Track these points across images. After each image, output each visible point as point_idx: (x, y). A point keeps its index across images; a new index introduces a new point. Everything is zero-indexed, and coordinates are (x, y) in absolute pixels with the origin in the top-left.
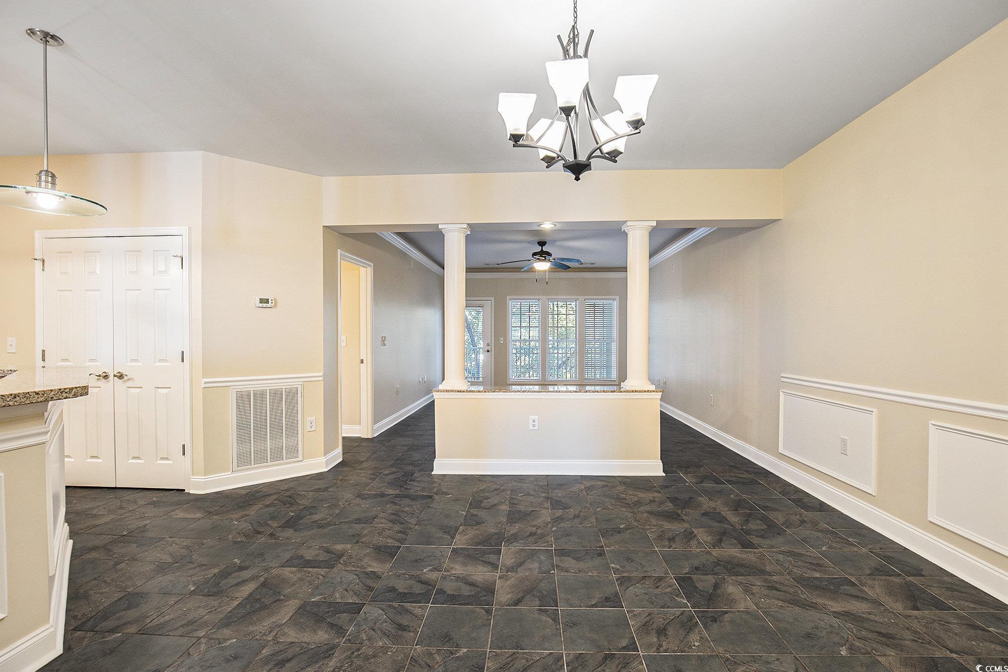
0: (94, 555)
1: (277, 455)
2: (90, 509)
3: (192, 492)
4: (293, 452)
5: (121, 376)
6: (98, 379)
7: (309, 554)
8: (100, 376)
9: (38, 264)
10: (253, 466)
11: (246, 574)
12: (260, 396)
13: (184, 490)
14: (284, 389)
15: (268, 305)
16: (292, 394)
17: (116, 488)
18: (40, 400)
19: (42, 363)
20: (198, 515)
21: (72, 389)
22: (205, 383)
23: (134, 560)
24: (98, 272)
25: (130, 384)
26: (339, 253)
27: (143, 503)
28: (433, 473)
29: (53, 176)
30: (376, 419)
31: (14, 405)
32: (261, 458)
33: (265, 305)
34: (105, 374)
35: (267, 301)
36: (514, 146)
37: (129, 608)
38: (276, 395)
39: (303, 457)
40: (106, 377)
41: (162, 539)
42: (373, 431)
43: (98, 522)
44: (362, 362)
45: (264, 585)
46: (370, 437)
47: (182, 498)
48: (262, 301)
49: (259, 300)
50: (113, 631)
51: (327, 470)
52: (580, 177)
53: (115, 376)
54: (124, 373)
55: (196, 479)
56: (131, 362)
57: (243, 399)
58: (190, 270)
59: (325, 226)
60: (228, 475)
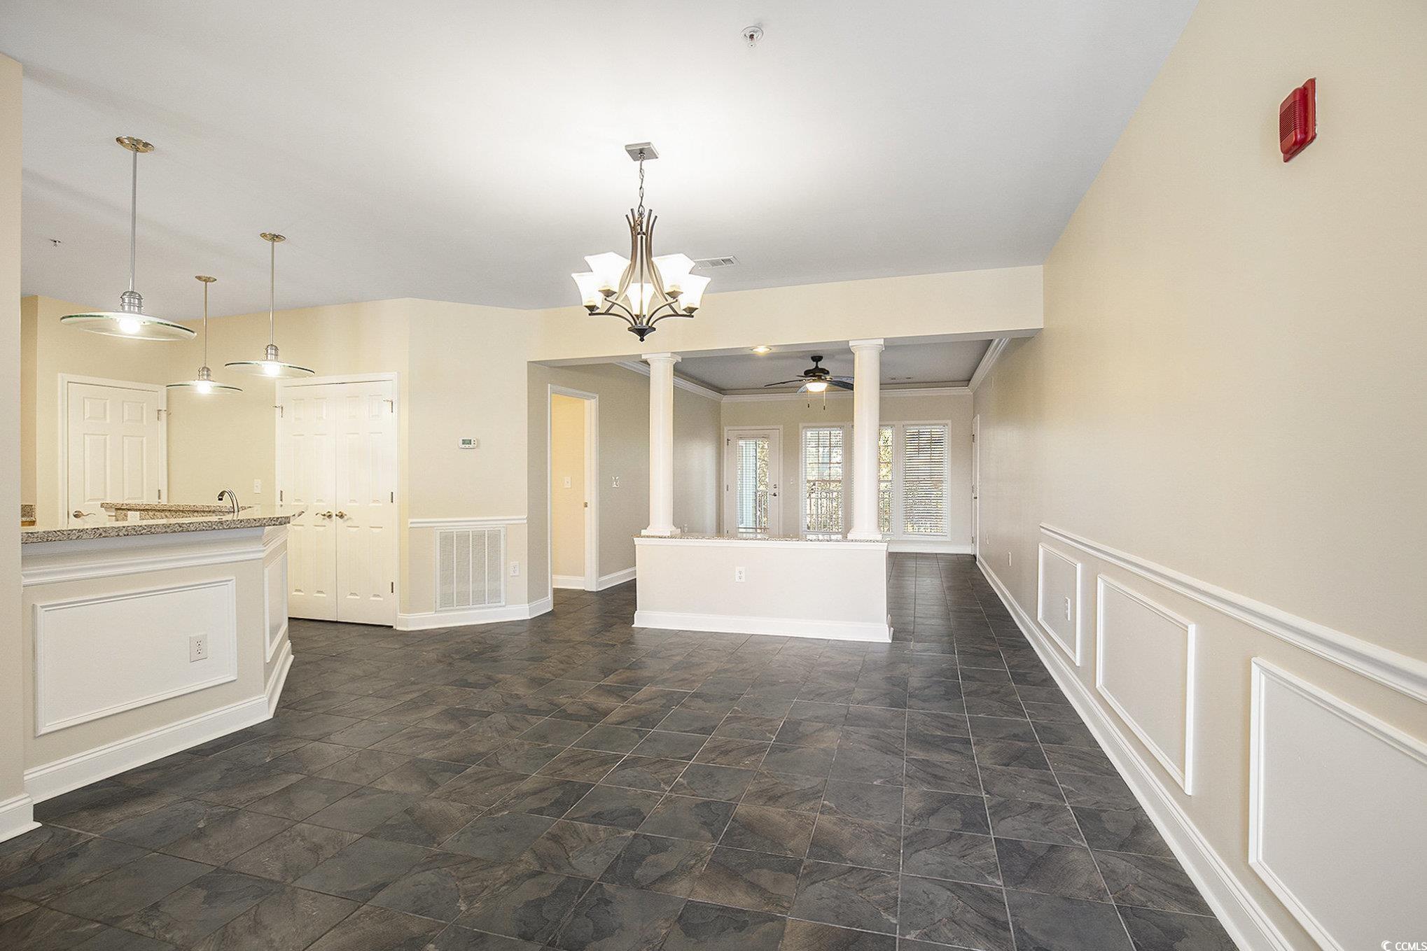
0: (308, 667)
1: (479, 599)
2: (312, 636)
3: (399, 628)
4: (495, 595)
5: (342, 516)
6: (324, 519)
7: (471, 679)
8: (324, 515)
9: (278, 411)
10: (455, 607)
11: (414, 687)
12: (463, 537)
13: (392, 627)
14: (486, 532)
15: (471, 446)
16: (495, 537)
17: (337, 622)
18: (257, 525)
19: (281, 503)
20: (397, 646)
21: (278, 518)
22: (411, 523)
23: (335, 672)
24: (324, 418)
25: (349, 523)
26: (549, 387)
27: (355, 634)
28: (633, 626)
29: (276, 349)
30: (602, 571)
31: (240, 528)
32: (463, 600)
33: (467, 446)
34: (329, 514)
35: (470, 442)
36: (590, 315)
37: (323, 698)
38: (479, 536)
39: (506, 602)
40: (330, 516)
41: (361, 660)
42: (600, 584)
43: (316, 645)
44: (586, 505)
45: (424, 695)
46: (595, 590)
47: (389, 632)
48: (464, 442)
49: (461, 441)
50: (307, 711)
51: (529, 618)
52: (645, 338)
53: (336, 515)
54: (345, 513)
55: (401, 616)
56: (350, 502)
57: (446, 539)
58: (399, 411)
59: (530, 362)
60: (431, 614)
